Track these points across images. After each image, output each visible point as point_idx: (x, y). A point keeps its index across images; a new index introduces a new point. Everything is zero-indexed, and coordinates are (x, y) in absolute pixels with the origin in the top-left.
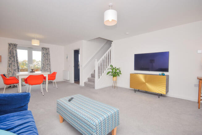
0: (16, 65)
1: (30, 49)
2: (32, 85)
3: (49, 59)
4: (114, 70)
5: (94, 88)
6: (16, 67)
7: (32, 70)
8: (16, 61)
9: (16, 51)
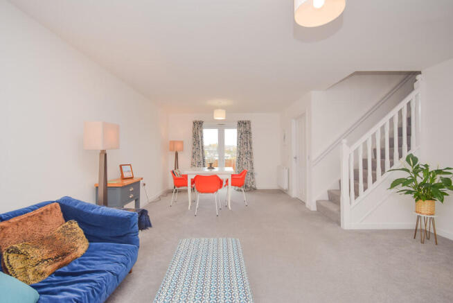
0: (201, 155)
1: (221, 126)
2: (202, 192)
3: (251, 143)
4: (421, 174)
5: (339, 223)
6: (201, 159)
7: (211, 164)
8: (201, 148)
9: (201, 132)
